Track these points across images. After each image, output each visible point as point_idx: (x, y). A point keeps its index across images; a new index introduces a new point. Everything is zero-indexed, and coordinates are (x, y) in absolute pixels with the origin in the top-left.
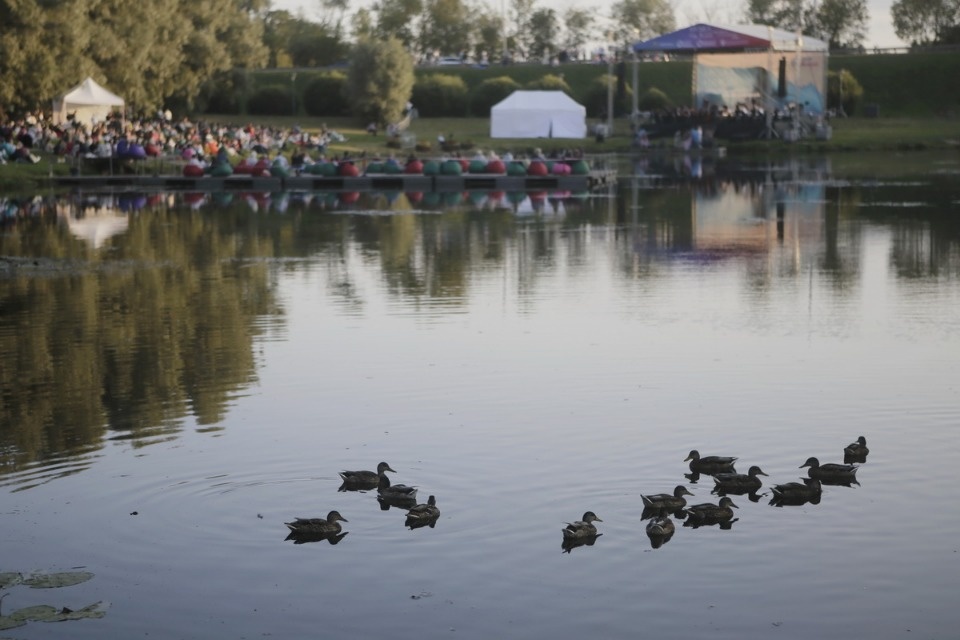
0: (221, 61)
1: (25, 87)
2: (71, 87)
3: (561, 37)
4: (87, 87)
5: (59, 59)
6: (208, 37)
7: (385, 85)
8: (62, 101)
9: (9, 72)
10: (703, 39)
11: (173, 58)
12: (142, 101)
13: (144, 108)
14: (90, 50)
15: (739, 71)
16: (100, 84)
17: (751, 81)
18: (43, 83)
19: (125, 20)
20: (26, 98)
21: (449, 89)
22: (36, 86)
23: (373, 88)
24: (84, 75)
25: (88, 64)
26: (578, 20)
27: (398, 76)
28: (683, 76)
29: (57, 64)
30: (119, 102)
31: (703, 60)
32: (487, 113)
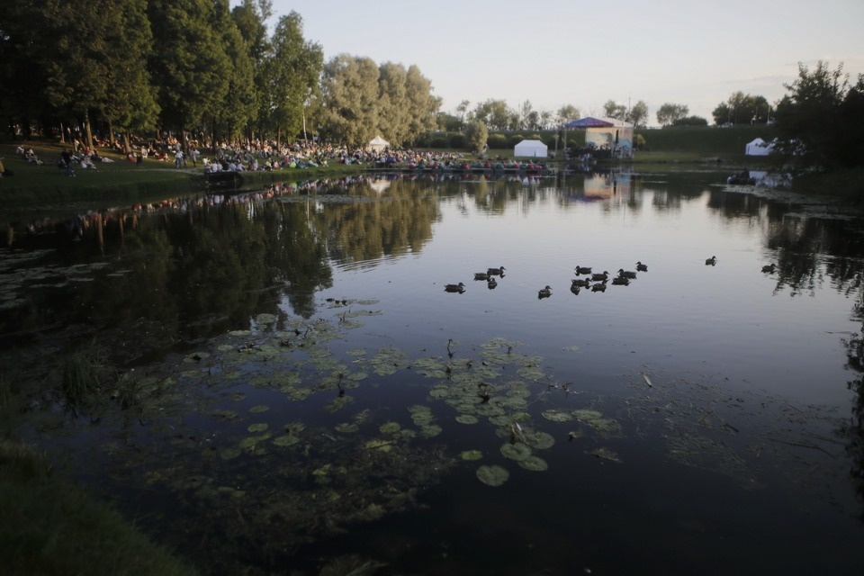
0: (422, 129)
1: (357, 139)
2: (372, 139)
3: (539, 122)
4: (377, 139)
5: (368, 129)
6: (418, 121)
7: (478, 138)
9: (352, 134)
10: (590, 123)
11: (406, 128)
12: (395, 143)
13: (396, 146)
14: (379, 126)
15: (602, 134)
16: (382, 138)
17: (606, 138)
18: (363, 138)
19: (390, 116)
20: (358, 143)
21: (500, 139)
22: (361, 139)
23: (474, 139)
24: (377, 135)
25: (378, 131)
26: (546, 116)
27: (482, 134)
28: (583, 135)
29: (368, 131)
30: (388, 144)
31: (590, 130)
32: (513, 148)
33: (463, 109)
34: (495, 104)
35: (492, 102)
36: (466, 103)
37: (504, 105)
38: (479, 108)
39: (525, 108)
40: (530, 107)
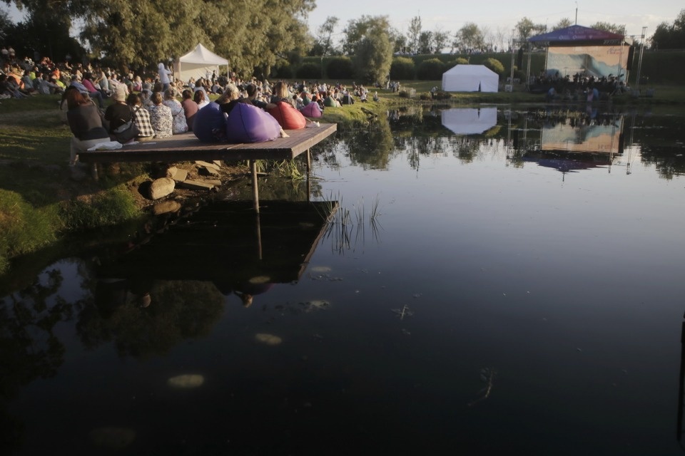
0: (289, 44)
1: (145, 49)
4: (199, 51)
6: (281, 29)
7: (379, 61)
8: (178, 61)
9: (128, 35)
10: (577, 35)
12: (242, 66)
13: (243, 71)
16: (209, 48)
17: (580, 62)
18: (159, 45)
19: (228, 5)
20: (148, 59)
21: (407, 64)
22: (155, 49)
23: (373, 63)
24: (196, 41)
27: (386, 56)
29: (171, 29)
30: (225, 62)
31: (552, 50)
32: (440, 78)
33: (329, 29)
34: (373, 22)
35: (368, 20)
36: (333, 21)
37: (385, 24)
38: (351, 27)
39: (413, 27)
40: (419, 26)
